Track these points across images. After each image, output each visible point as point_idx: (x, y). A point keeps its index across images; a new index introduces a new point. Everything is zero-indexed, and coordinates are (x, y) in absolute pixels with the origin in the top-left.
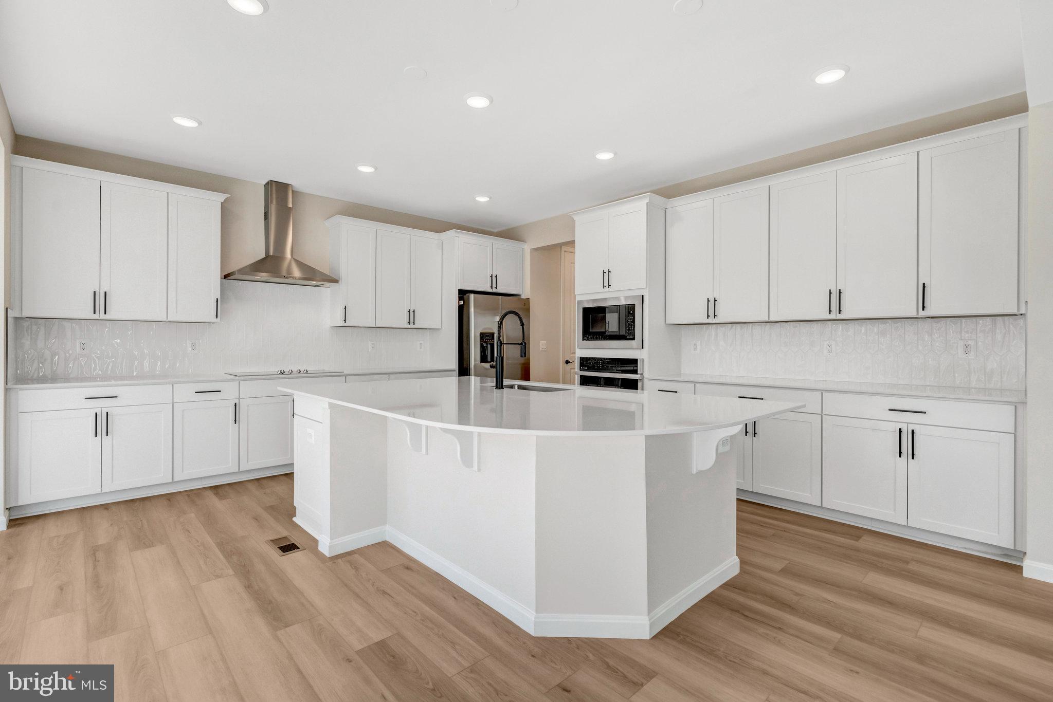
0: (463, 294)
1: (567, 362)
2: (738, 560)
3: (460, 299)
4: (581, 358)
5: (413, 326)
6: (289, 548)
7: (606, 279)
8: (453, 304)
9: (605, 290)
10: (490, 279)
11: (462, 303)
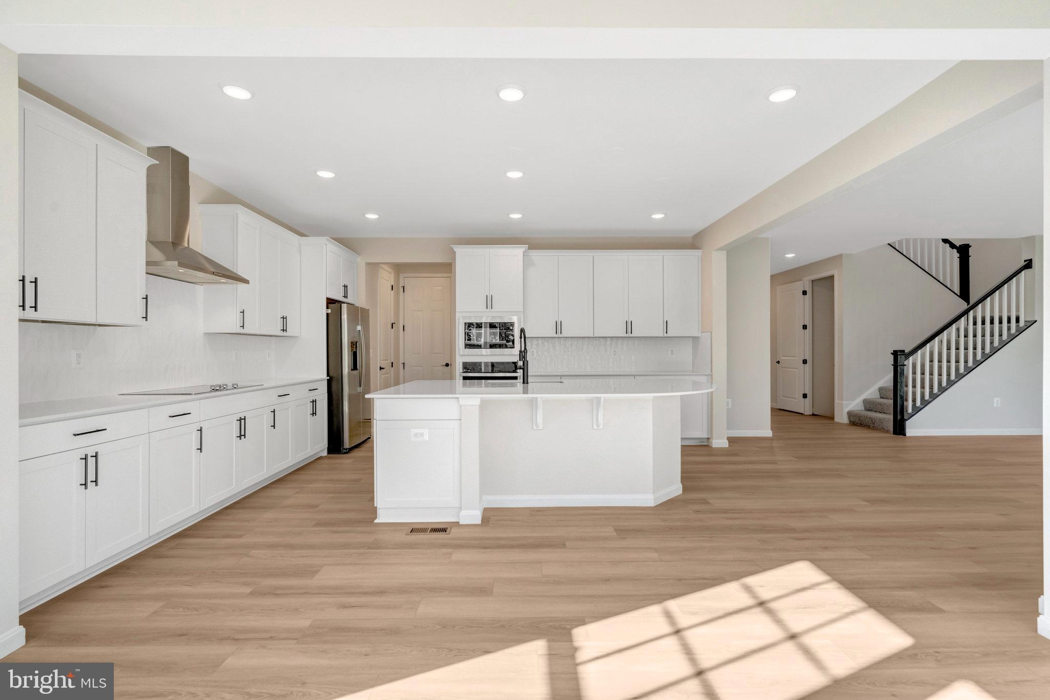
0: (332, 305)
3: (328, 307)
4: (463, 363)
5: (285, 334)
6: (441, 530)
7: (489, 302)
8: (322, 311)
9: (488, 310)
10: (342, 289)
11: (329, 311)
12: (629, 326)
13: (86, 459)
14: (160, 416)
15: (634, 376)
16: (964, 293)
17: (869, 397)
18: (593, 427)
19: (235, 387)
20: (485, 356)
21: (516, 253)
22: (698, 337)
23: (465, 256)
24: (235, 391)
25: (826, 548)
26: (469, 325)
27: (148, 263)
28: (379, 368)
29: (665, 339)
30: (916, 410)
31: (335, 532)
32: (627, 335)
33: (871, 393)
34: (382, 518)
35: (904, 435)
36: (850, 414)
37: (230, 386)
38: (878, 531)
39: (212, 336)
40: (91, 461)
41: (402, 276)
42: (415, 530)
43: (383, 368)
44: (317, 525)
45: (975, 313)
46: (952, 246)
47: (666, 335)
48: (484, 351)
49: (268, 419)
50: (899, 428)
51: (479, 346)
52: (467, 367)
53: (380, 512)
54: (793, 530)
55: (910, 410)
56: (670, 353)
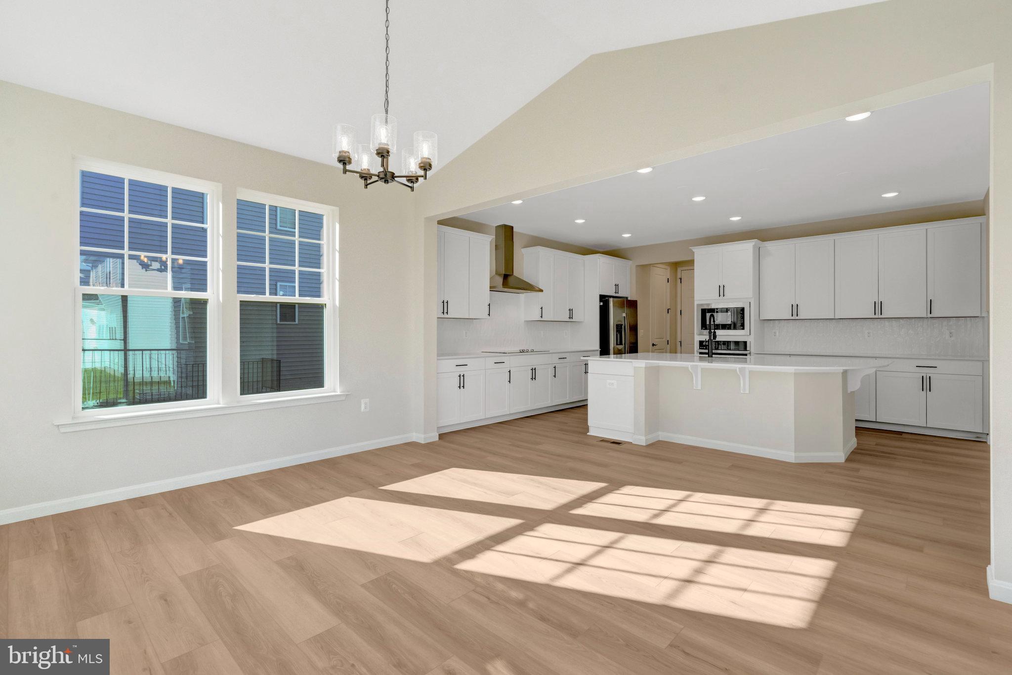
0: (604, 299)
1: (653, 345)
2: (856, 439)
3: (601, 301)
5: (571, 320)
6: (618, 443)
7: (722, 291)
8: (596, 305)
9: (721, 298)
10: (614, 287)
11: (602, 304)
12: (878, 307)
13: (460, 376)
14: (490, 361)
19: (533, 351)
21: (747, 248)
23: (701, 254)
24: (532, 353)
26: (704, 311)
27: (491, 287)
28: (651, 345)
31: (564, 434)
32: (876, 316)
34: (592, 432)
37: (530, 351)
39: (529, 323)
40: (462, 377)
41: (679, 270)
42: (604, 440)
43: (655, 345)
44: (559, 430)
47: (929, 315)
49: (551, 371)
52: (703, 344)
53: (591, 429)
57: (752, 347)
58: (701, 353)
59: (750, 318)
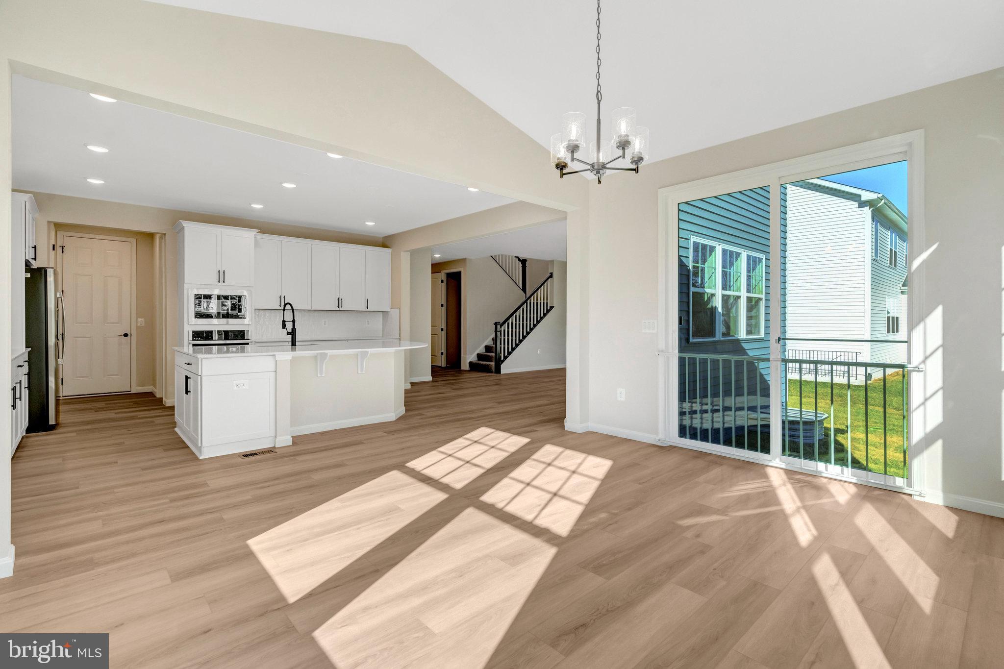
4: (193, 332)
6: (267, 452)
7: (221, 276)
9: (220, 284)
11: (28, 275)
12: (340, 302)
15: (347, 340)
16: (524, 289)
17: (480, 352)
18: (358, 372)
20: (216, 325)
21: (248, 236)
22: (387, 312)
25: (490, 421)
26: (198, 297)
29: (366, 312)
30: (505, 358)
32: (338, 309)
33: (481, 350)
35: (500, 373)
36: (470, 363)
38: (507, 413)
41: (60, 234)
42: (246, 455)
45: (530, 300)
46: (519, 259)
47: (367, 310)
48: (215, 321)
50: (498, 370)
51: (209, 316)
52: (197, 335)
54: (473, 418)
55: (502, 358)
56: (367, 322)
57: (251, 336)
58: (194, 345)
59: (247, 306)
